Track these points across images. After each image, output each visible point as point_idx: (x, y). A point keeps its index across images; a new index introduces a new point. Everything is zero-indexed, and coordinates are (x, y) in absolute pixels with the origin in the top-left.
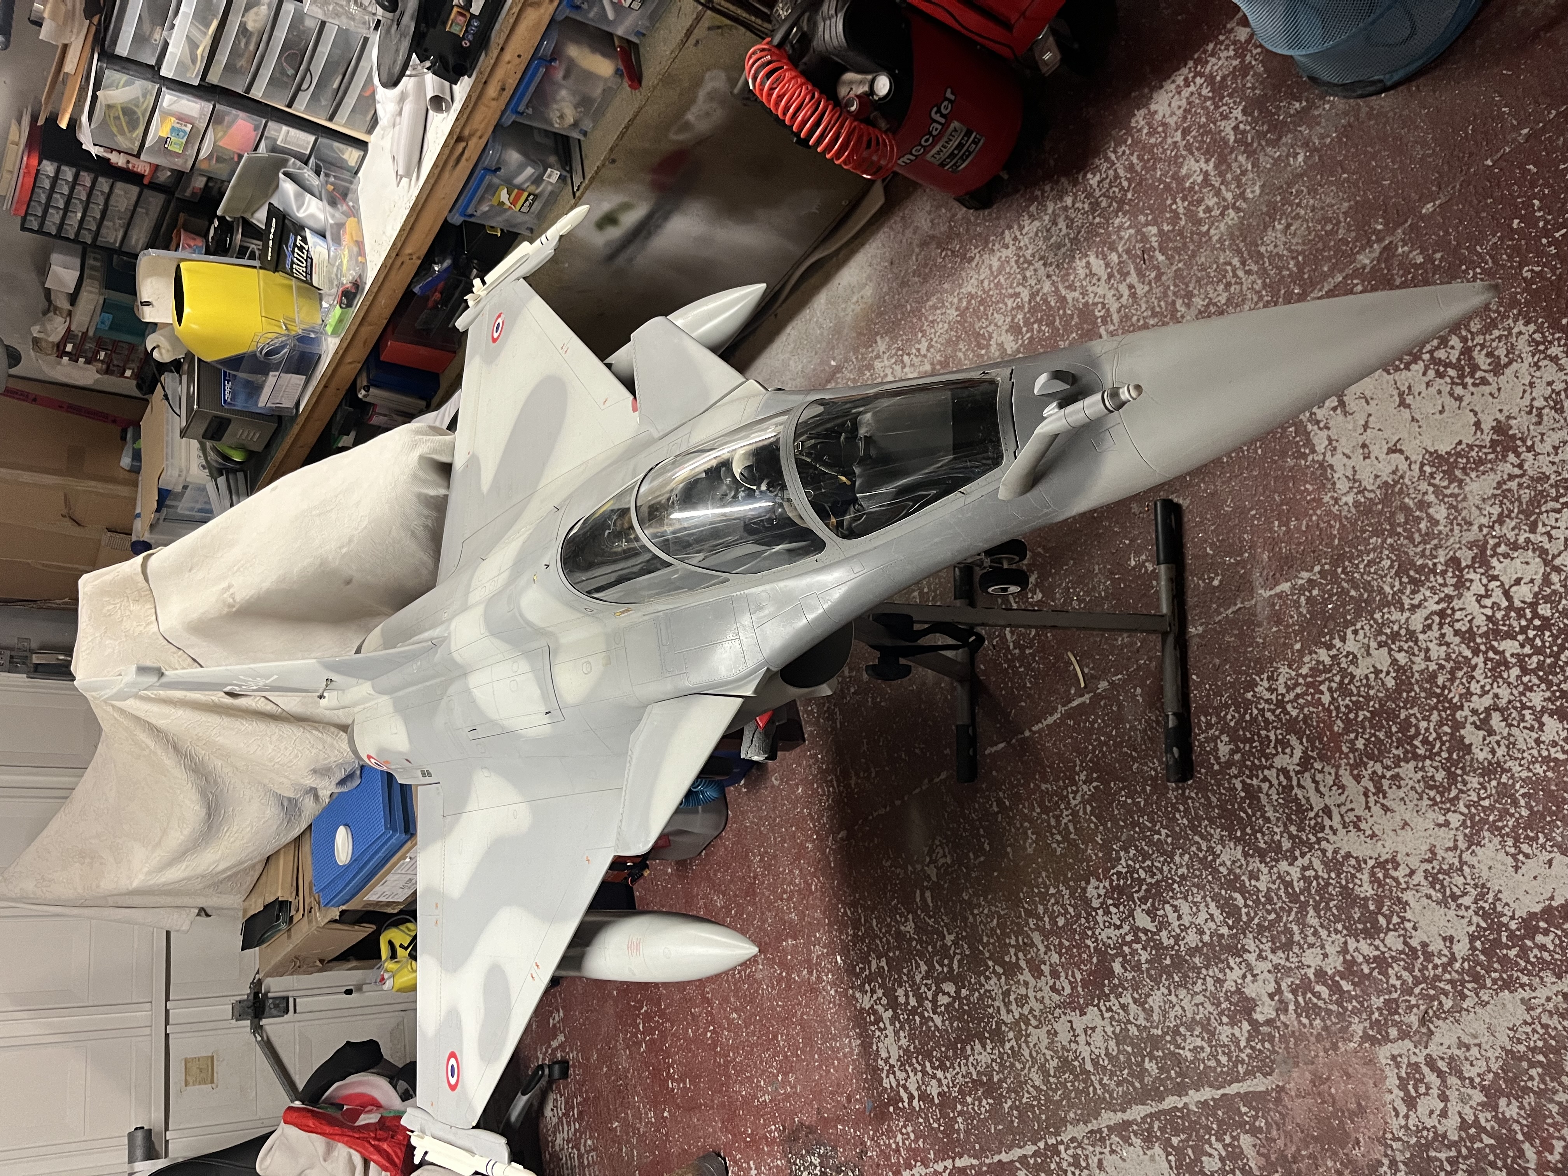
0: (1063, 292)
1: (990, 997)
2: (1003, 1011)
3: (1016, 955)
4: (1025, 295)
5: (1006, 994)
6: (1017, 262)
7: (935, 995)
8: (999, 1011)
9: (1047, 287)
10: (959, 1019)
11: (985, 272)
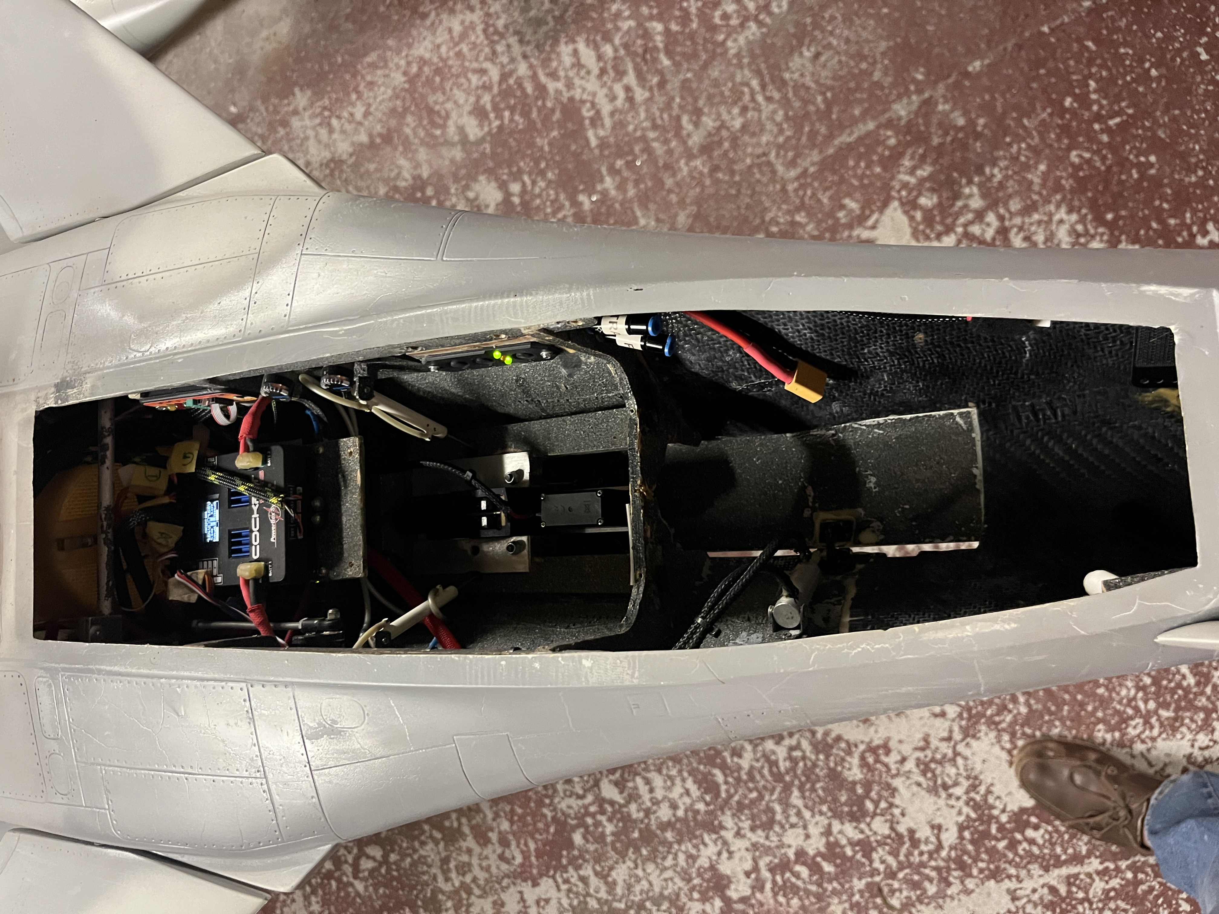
0: (543, 79)
1: (425, 863)
2: (440, 878)
3: (458, 819)
4: (494, 74)
5: (445, 861)
6: (485, 31)
7: (357, 859)
8: (435, 878)
9: (523, 69)
10: (386, 886)
11: (442, 37)
